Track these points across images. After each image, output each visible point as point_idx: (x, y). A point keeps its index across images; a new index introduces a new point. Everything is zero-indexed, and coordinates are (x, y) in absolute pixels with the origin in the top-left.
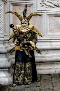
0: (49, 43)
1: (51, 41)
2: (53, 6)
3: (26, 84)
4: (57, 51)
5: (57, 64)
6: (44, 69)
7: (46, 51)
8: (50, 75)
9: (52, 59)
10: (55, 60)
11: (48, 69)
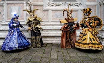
0: (52, 26)
1: (53, 25)
2: (54, 5)
3: (38, 48)
4: (56, 31)
5: (56, 38)
6: (49, 41)
7: (50, 31)
8: (52, 44)
9: (54, 35)
10: (55, 36)
11: (51, 41)
